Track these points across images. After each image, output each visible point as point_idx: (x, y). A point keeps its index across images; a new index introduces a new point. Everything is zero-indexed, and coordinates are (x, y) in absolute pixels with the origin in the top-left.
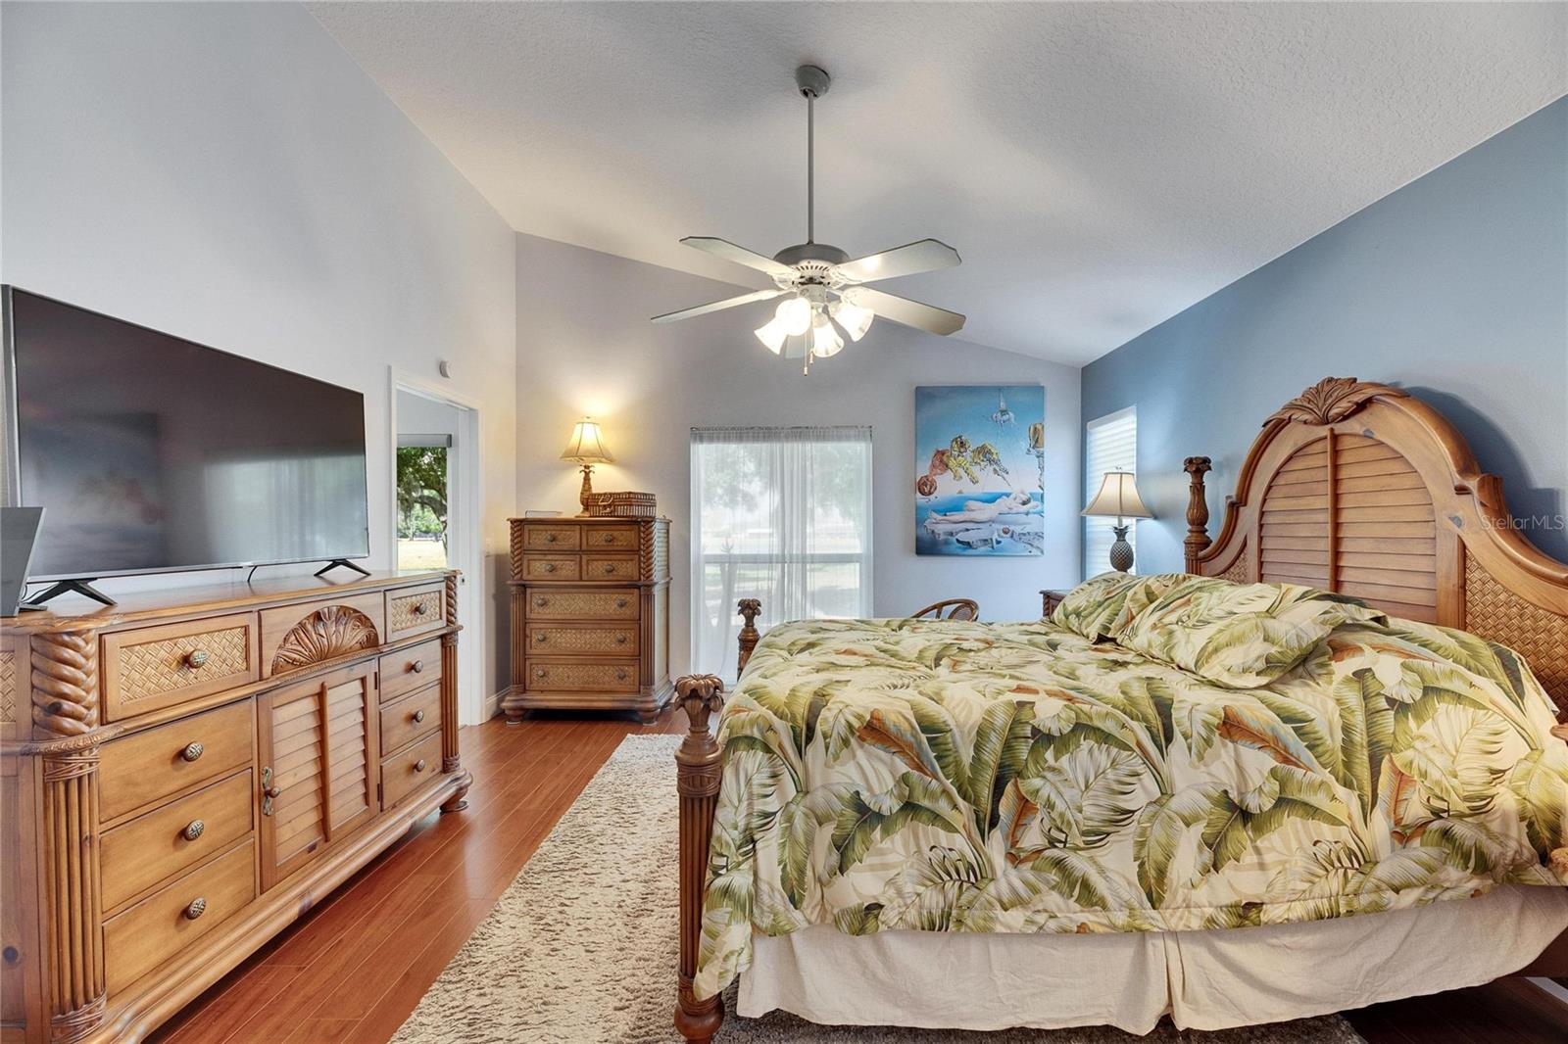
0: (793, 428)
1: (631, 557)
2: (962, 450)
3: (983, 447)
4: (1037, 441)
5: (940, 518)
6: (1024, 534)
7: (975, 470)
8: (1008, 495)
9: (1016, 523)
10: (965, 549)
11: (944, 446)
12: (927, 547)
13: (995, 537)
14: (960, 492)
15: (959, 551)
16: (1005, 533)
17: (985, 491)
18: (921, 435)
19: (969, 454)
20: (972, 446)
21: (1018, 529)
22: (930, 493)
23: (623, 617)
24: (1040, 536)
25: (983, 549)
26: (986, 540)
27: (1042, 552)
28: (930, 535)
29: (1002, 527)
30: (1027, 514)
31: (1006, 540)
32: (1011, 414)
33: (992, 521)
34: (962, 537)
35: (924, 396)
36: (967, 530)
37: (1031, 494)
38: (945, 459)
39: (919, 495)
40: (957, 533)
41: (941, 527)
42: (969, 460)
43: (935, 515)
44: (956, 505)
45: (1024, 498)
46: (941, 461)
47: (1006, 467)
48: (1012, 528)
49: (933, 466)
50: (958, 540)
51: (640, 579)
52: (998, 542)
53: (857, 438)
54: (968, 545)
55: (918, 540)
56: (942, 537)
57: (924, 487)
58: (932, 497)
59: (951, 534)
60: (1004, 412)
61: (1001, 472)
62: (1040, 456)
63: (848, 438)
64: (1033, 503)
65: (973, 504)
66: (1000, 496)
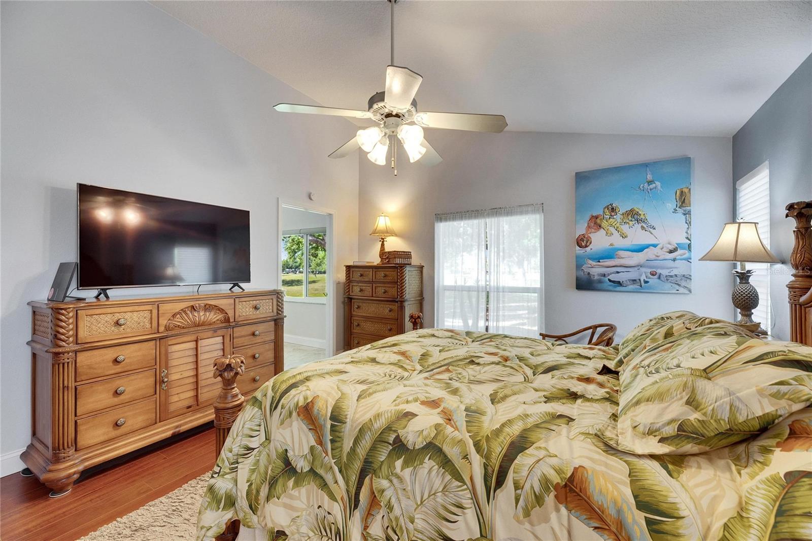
0: (491, 209)
1: (393, 286)
2: (613, 214)
3: (632, 210)
4: (683, 202)
5: (595, 263)
6: (671, 276)
7: (625, 228)
8: (655, 246)
9: (663, 268)
10: (615, 287)
11: (598, 211)
12: (585, 284)
13: (643, 278)
14: (611, 245)
15: (611, 288)
16: (653, 275)
17: (634, 243)
18: (580, 206)
19: (618, 217)
20: (623, 208)
21: (665, 272)
22: (586, 246)
23: (390, 317)
24: (688, 278)
25: (631, 287)
26: (635, 280)
27: (690, 291)
28: (587, 276)
29: (650, 270)
30: (674, 260)
31: (653, 281)
32: (658, 183)
33: (640, 266)
34: (613, 277)
35: (581, 178)
36: (618, 272)
37: (677, 244)
38: (598, 221)
39: (578, 248)
40: (609, 275)
41: (596, 271)
42: (619, 220)
43: (590, 262)
44: (610, 254)
45: (671, 247)
46: (595, 223)
47: (653, 224)
48: (659, 271)
49: (589, 227)
50: (610, 280)
51: (398, 298)
52: (646, 282)
53: (534, 211)
54: (619, 283)
55: (578, 279)
56: (596, 278)
57: (582, 242)
58: (588, 249)
59: (604, 275)
60: (650, 183)
61: (647, 227)
62: (687, 214)
63: (527, 212)
64: (680, 252)
65: (622, 253)
66: (648, 246)
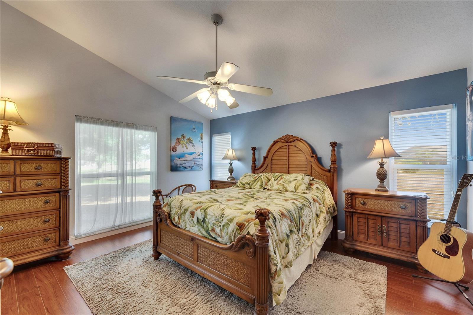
2: (184, 138)
3: (189, 138)
4: (202, 138)
5: (178, 159)
6: (199, 164)
7: (187, 145)
8: (195, 153)
9: (197, 161)
10: (184, 169)
11: (179, 137)
12: (174, 169)
13: (192, 165)
14: (183, 151)
15: (183, 170)
16: (195, 164)
17: (190, 151)
18: (171, 133)
19: (185, 140)
20: (187, 137)
21: (197, 163)
22: (175, 151)
23: (48, 208)
24: (202, 165)
25: (189, 169)
26: (190, 166)
27: (203, 169)
28: (175, 165)
29: (194, 162)
30: (199, 159)
31: (195, 166)
32: (196, 130)
33: (191, 161)
34: (184, 165)
35: (173, 120)
36: (185, 163)
37: (200, 153)
38: (180, 141)
39: (172, 152)
40: (183, 164)
42: (186, 141)
43: (177, 158)
45: (199, 154)
46: (178, 141)
47: (195, 145)
48: (196, 163)
49: (176, 143)
50: (183, 166)
51: (61, 188)
52: (193, 167)
53: (152, 130)
54: (185, 168)
55: (171, 166)
56: (179, 165)
57: (173, 149)
58: (176, 152)
59: (181, 164)
60: (194, 129)
61: (193, 146)
62: (202, 142)
63: (148, 130)
64: (201, 156)
65: (187, 155)
66: (193, 153)
